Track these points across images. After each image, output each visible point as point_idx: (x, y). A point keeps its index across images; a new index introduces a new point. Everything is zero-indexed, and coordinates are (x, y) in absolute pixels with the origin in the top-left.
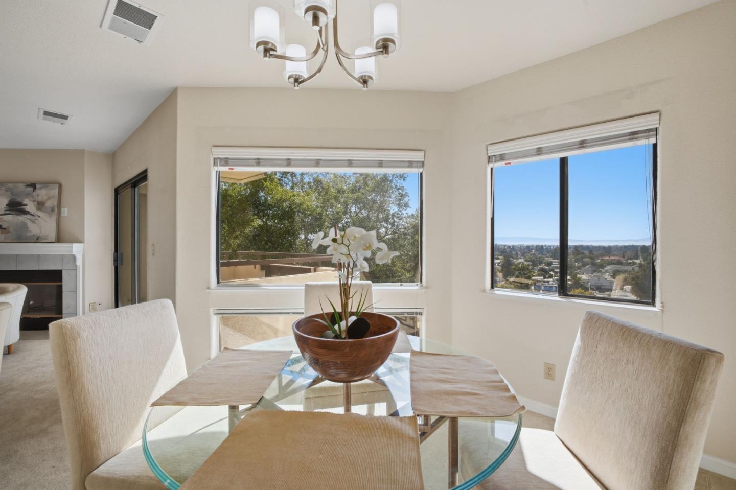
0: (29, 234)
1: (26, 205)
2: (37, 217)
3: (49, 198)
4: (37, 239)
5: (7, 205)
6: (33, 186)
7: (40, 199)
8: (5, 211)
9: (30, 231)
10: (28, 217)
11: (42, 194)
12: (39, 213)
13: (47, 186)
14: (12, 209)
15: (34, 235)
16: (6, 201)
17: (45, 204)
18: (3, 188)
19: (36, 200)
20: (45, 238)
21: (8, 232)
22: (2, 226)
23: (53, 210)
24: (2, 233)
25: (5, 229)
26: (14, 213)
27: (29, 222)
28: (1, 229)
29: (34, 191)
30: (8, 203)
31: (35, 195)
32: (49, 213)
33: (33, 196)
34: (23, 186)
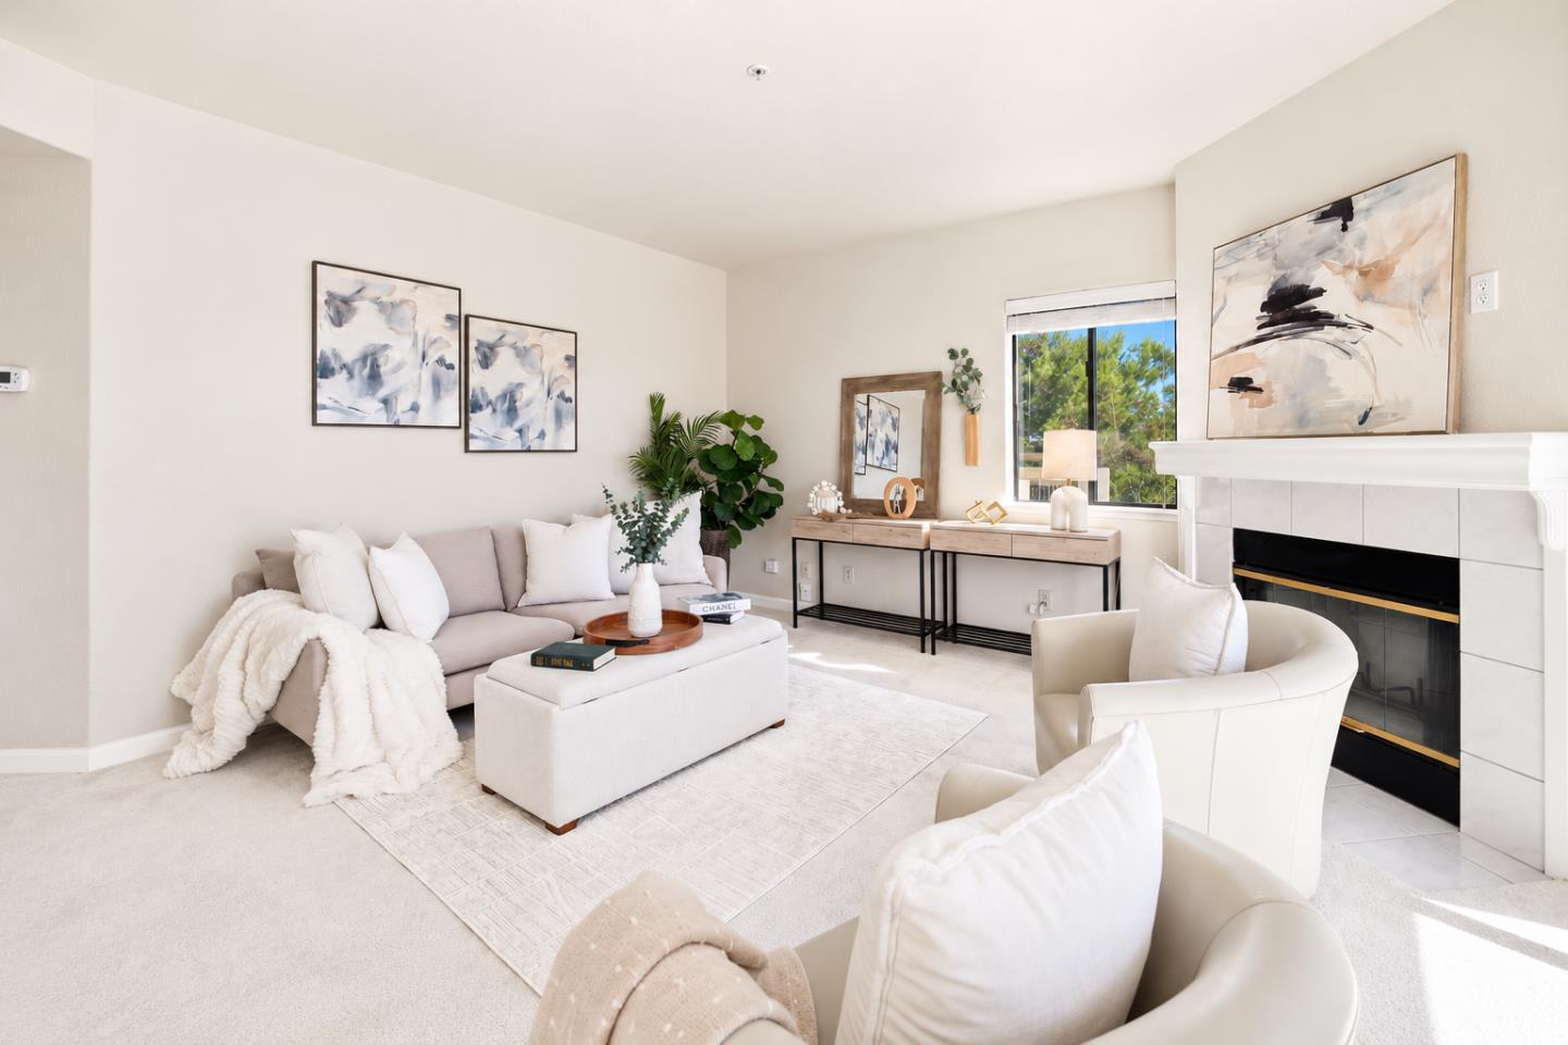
0: (1332, 403)
1: (1319, 292)
2: (1360, 331)
3: (1410, 241)
4: (1363, 420)
5: (1264, 307)
6: (1342, 210)
7: (1368, 256)
8: (1260, 328)
9: (1336, 392)
10: (1330, 338)
11: (1375, 227)
12: (1370, 313)
13: (1399, 192)
14: (1279, 316)
15: (1350, 406)
16: (1262, 296)
17: (1393, 269)
18: (1251, 253)
19: (1356, 264)
20: (1394, 415)
21: (1270, 402)
22: (1250, 380)
23: (1428, 290)
24: (1251, 406)
25: (1259, 390)
26: (1284, 329)
27: (1331, 356)
28: (1249, 393)
29: (1345, 228)
30: (1266, 299)
31: (1351, 246)
32: (1411, 307)
33: (1341, 251)
34: (1305, 223)
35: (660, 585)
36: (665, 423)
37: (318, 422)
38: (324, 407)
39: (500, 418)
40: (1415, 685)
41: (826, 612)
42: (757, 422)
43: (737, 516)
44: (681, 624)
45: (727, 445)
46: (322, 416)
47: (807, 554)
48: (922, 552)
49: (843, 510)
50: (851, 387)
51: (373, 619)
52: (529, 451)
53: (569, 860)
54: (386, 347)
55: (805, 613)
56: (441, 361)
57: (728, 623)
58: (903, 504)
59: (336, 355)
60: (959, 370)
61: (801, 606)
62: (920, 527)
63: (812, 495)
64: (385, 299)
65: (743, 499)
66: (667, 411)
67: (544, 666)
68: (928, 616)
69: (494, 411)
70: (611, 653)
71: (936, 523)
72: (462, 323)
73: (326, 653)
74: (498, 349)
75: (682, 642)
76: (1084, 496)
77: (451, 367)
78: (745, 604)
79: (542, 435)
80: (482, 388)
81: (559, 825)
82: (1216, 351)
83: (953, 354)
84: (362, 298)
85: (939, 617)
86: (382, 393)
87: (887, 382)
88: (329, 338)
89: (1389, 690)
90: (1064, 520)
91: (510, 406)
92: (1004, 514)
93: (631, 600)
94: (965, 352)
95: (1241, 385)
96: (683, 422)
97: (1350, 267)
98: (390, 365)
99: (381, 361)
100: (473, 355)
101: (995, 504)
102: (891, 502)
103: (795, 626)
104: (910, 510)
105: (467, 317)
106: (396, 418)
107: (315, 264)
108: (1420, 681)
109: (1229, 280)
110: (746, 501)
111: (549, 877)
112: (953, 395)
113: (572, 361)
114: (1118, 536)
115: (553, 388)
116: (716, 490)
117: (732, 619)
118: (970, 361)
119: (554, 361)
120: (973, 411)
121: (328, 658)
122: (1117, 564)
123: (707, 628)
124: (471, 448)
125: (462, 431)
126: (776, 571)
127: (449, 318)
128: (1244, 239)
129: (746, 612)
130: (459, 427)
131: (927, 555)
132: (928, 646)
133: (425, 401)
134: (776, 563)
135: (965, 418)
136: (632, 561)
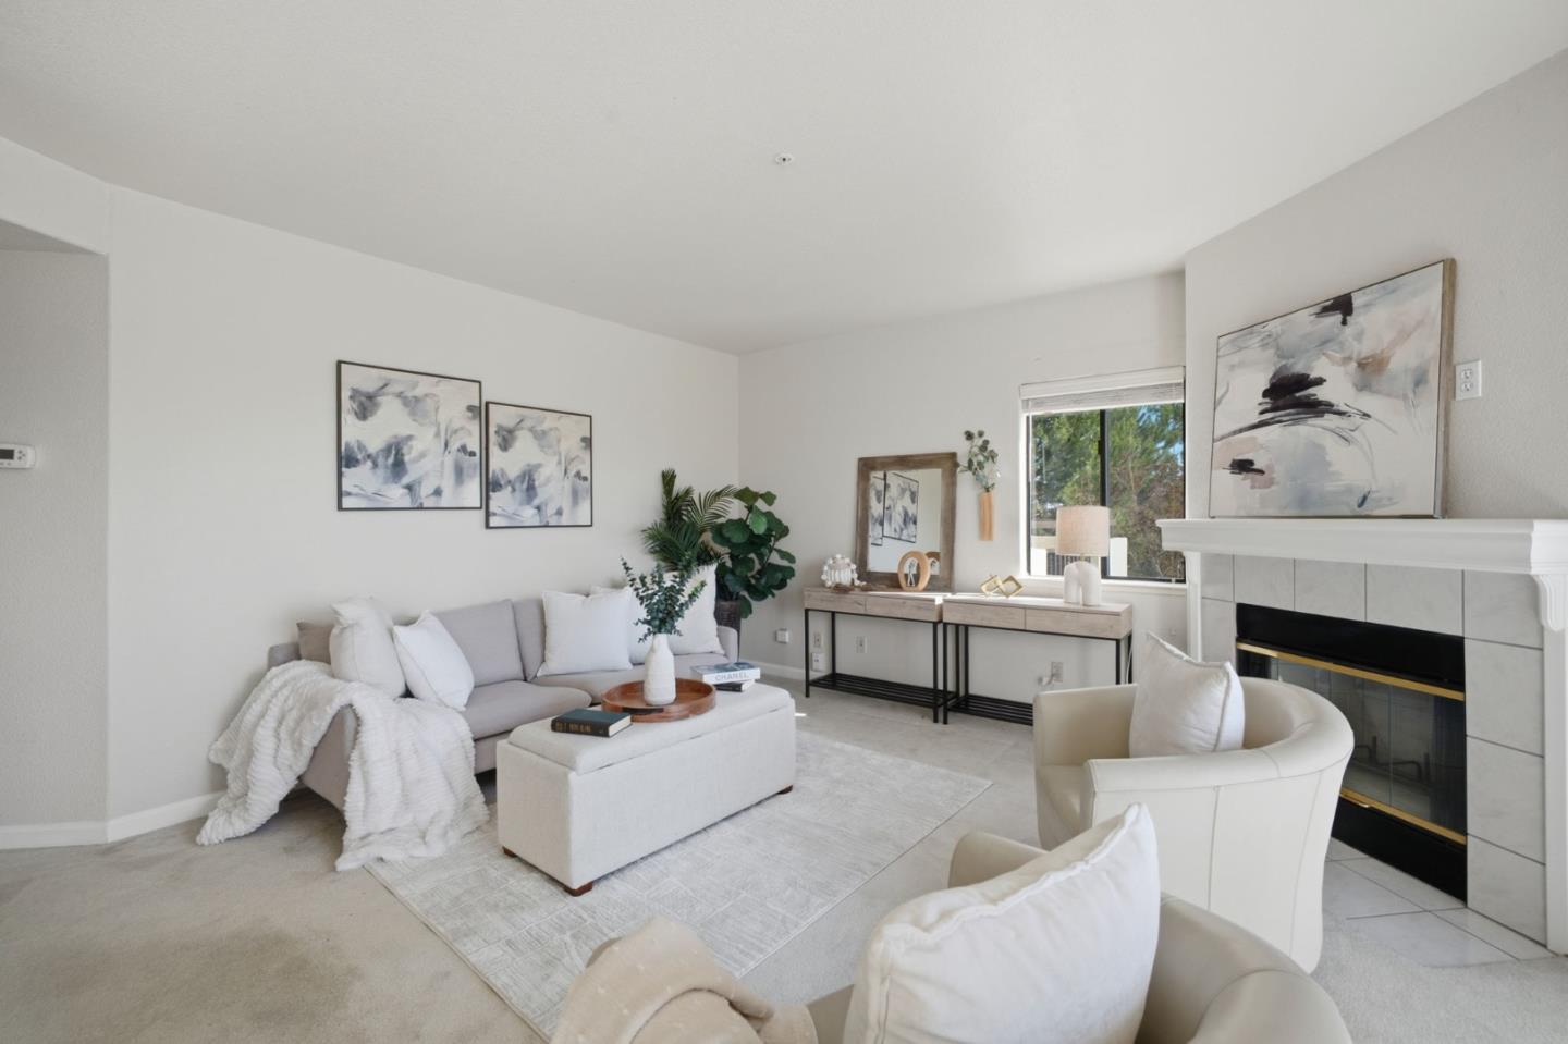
0: (1330, 487)
1: (1320, 381)
2: (1357, 419)
3: (1404, 335)
4: (1361, 504)
5: (1266, 394)
6: (1342, 306)
7: (1366, 348)
8: (1262, 413)
9: (1335, 476)
10: (1330, 425)
11: (1372, 325)
12: (1367, 402)
13: (1393, 291)
14: (1281, 402)
15: (1349, 490)
16: (1264, 383)
17: (1388, 362)
18: (1255, 341)
19: (1355, 356)
20: (1390, 499)
21: (1271, 482)
22: (1251, 463)
23: (1420, 381)
24: (1253, 487)
25: (1261, 472)
26: (1285, 415)
27: (1330, 442)
28: (1250, 475)
29: (1344, 322)
30: (1268, 386)
31: (1350, 339)
32: (1405, 397)
33: (1341, 344)
34: (1305, 317)
35: (675, 655)
36: (677, 498)
37: (344, 507)
38: (349, 494)
39: (519, 495)
40: (1422, 760)
41: (838, 682)
42: (769, 498)
43: (749, 587)
44: (694, 693)
45: (741, 520)
46: (347, 502)
47: (819, 626)
48: (935, 624)
49: (857, 583)
50: (867, 466)
51: (401, 690)
52: (547, 526)
53: (585, 921)
54: (410, 438)
55: (818, 683)
56: (463, 449)
57: (740, 691)
58: (917, 578)
59: (361, 447)
60: (976, 450)
61: (814, 675)
62: (933, 600)
63: (826, 568)
64: (410, 394)
65: (754, 572)
66: (679, 486)
67: (563, 731)
68: (941, 687)
69: (514, 490)
70: (627, 719)
71: (949, 596)
72: (481, 412)
73: (357, 718)
74: (517, 433)
75: (697, 711)
76: (1097, 570)
77: (472, 454)
78: (755, 673)
79: (559, 513)
80: (502, 470)
81: (576, 886)
82: (1218, 434)
83: (969, 436)
84: (384, 395)
85: (951, 687)
86: (406, 480)
87: (905, 462)
88: (354, 431)
89: (1394, 764)
90: (1076, 596)
91: (528, 484)
92: (1019, 586)
93: (647, 670)
94: (981, 434)
95: (1243, 466)
96: (695, 497)
97: (1349, 359)
98: (414, 453)
99: (405, 450)
100: (493, 438)
101: (1011, 579)
102: (906, 575)
103: (807, 695)
104: (924, 583)
105: (487, 403)
106: (419, 501)
107: (339, 363)
108: (1427, 756)
109: (1232, 367)
110: (759, 572)
111: (567, 938)
112: (969, 474)
113: (588, 442)
114: (1130, 611)
115: (570, 467)
116: (729, 564)
117: (743, 687)
118: (986, 442)
119: (571, 443)
120: (987, 490)
121: (359, 725)
122: (1130, 638)
123: (719, 696)
124: (492, 525)
125: (483, 512)
126: (787, 640)
127: (470, 408)
128: (1249, 329)
129: (756, 681)
130: (481, 508)
131: (940, 627)
132: (941, 717)
133: (447, 484)
134: (787, 634)
135: (979, 496)
136: (650, 632)
